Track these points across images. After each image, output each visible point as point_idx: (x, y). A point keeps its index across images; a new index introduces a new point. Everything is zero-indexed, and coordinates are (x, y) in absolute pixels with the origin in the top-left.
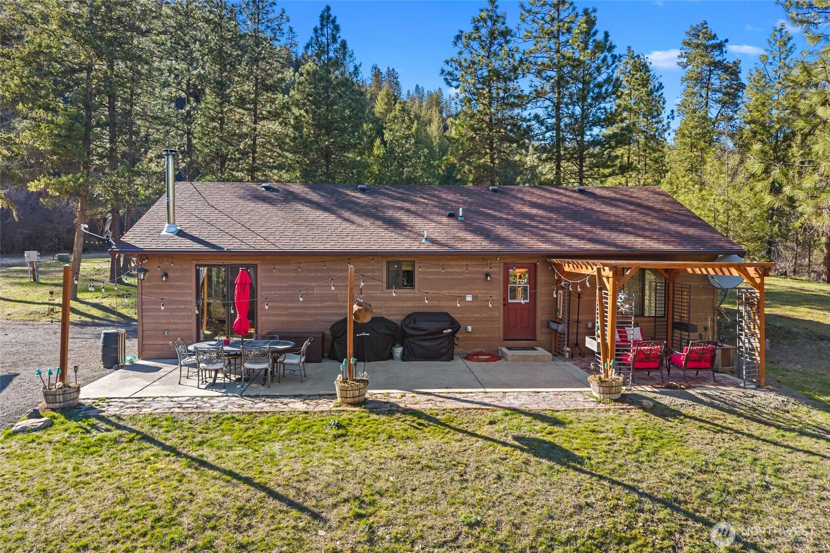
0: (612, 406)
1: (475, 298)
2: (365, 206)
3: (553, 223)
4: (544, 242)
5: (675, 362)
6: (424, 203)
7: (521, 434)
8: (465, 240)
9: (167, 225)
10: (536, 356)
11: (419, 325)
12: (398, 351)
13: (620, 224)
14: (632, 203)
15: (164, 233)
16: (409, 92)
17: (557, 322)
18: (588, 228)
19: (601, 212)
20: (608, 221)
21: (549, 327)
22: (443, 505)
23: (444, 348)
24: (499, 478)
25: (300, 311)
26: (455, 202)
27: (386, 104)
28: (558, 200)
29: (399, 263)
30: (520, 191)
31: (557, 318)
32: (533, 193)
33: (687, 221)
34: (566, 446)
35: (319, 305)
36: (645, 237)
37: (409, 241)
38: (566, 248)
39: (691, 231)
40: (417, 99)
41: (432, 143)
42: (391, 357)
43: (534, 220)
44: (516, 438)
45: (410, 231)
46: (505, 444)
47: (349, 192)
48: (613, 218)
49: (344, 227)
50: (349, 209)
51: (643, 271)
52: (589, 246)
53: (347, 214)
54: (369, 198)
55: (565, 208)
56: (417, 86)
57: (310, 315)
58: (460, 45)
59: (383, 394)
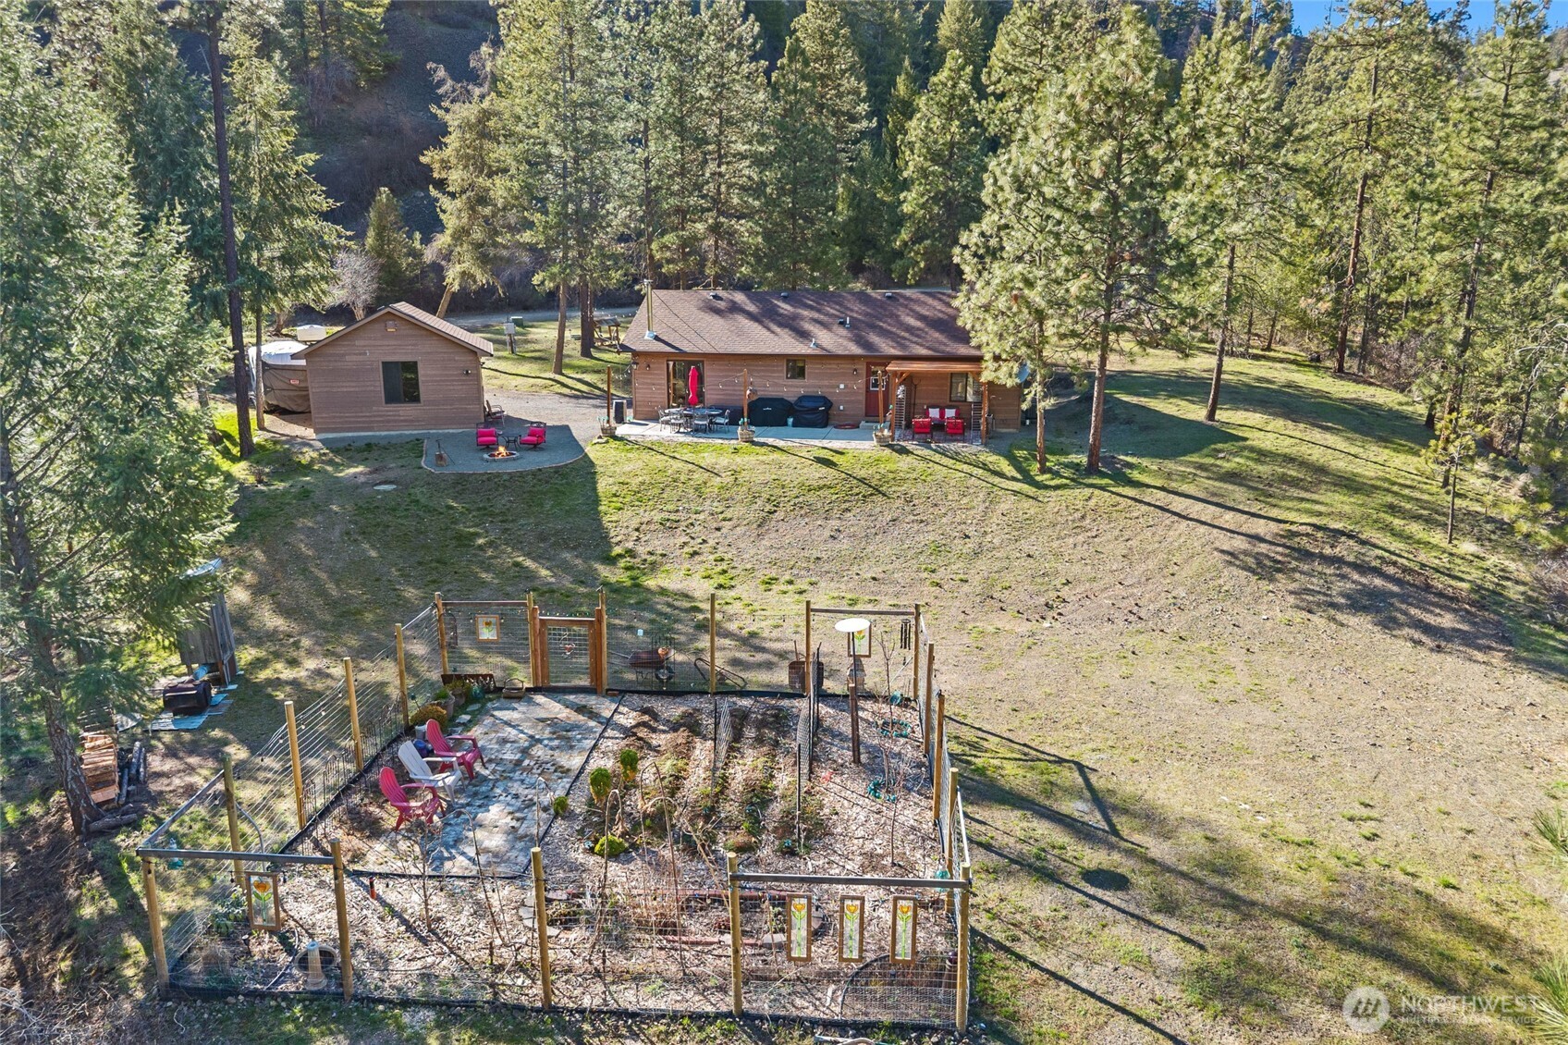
1: (845, 386)
4: (896, 348)
8: (846, 346)
9: (648, 333)
11: (806, 404)
12: (790, 420)
15: (646, 339)
23: (819, 419)
25: (724, 393)
29: (797, 362)
37: (808, 346)
42: (784, 424)
44: (814, 457)
45: (808, 338)
46: (808, 460)
53: (770, 325)
54: (790, 308)
59: (762, 440)
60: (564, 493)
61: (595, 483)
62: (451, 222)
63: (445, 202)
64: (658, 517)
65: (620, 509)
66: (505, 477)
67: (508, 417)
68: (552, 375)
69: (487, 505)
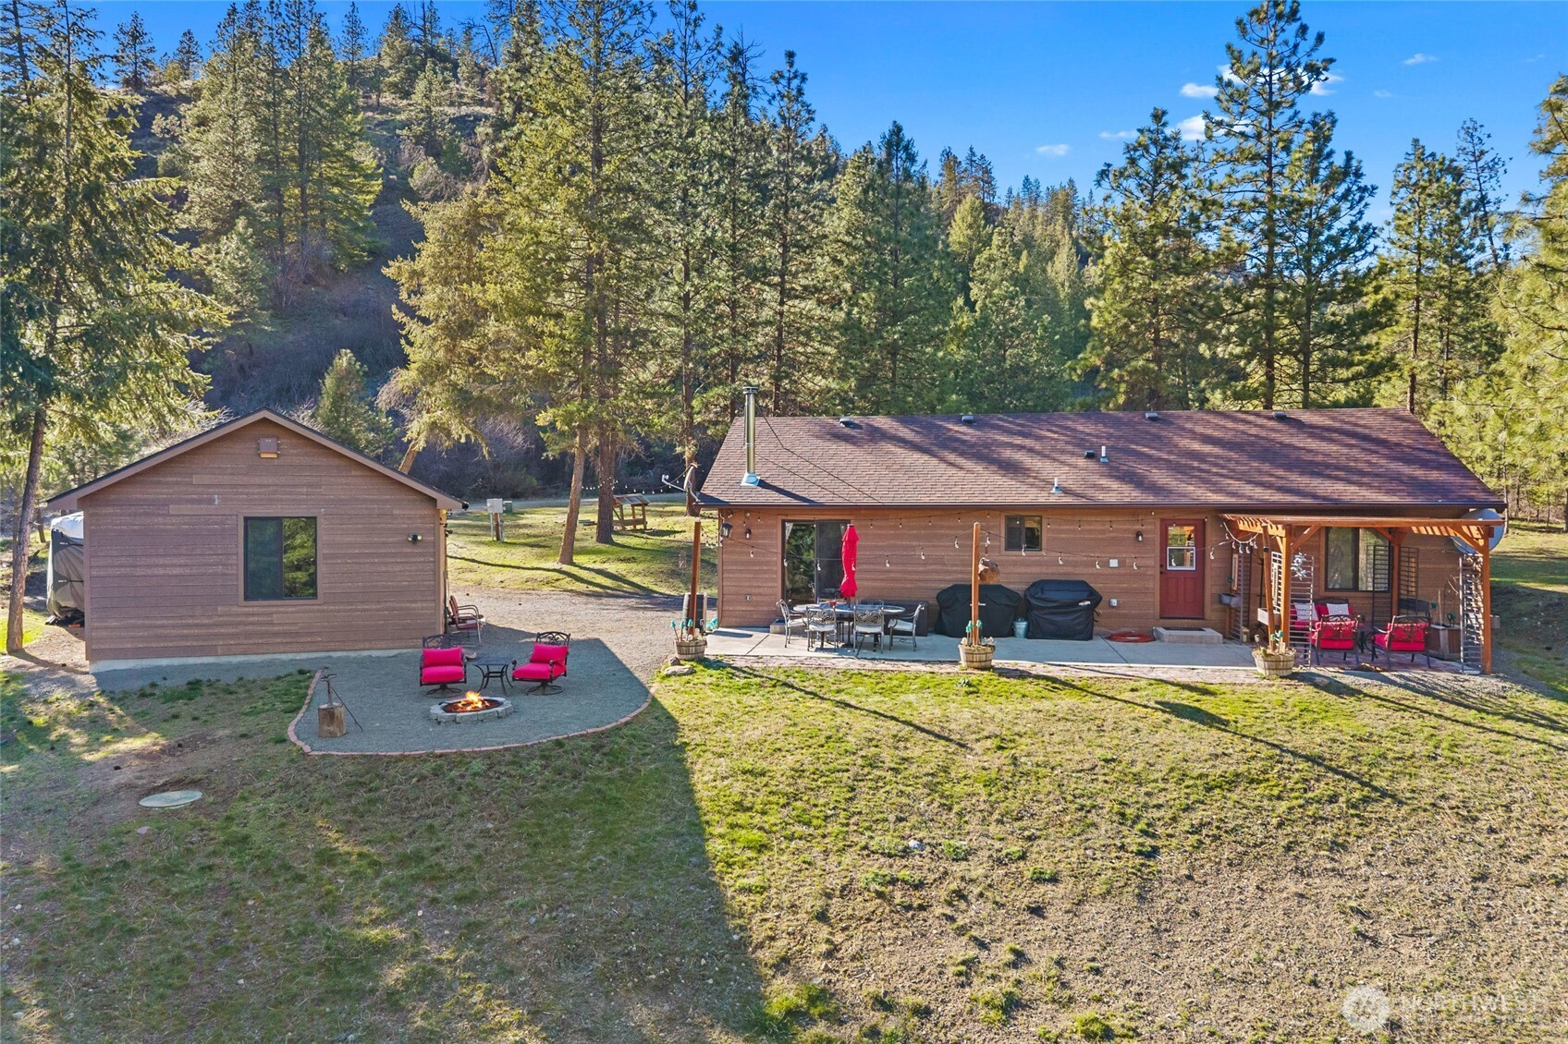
0: (1278, 682)
1: (1121, 563)
2: (973, 446)
3: (1232, 465)
4: (1214, 492)
5: (1376, 642)
6: (1053, 439)
7: (1166, 699)
8: (1108, 490)
9: (747, 474)
10: (1201, 637)
11: (1049, 595)
12: (1021, 626)
13: (1327, 466)
14: (1354, 435)
15: (743, 484)
16: (1010, 191)
17: (1231, 594)
18: (1280, 472)
19: (1303, 449)
20: (1311, 463)
21: (1220, 602)
22: (1080, 747)
23: (1079, 624)
24: (1137, 731)
25: (900, 576)
26: (1097, 436)
27: (970, 226)
28: (1243, 433)
29: (1022, 518)
30: (1189, 418)
31: (1231, 590)
32: (1209, 422)
33: (1433, 461)
34: (1213, 711)
35: (921, 569)
36: (1360, 484)
37: (1034, 490)
38: (1244, 501)
39: (1435, 475)
40: (1027, 204)
41: (1057, 295)
42: (1012, 633)
43: (1205, 462)
44: (1157, 702)
45: (1035, 478)
46: (1146, 707)
47: (950, 426)
48: (1320, 458)
49: (950, 473)
50: (954, 450)
51: (1356, 531)
52: (1277, 497)
53: (952, 457)
54: (978, 433)
55: (1252, 444)
56: (1027, 179)
57: (912, 581)
58: (1105, 184)
59: (1009, 664)
60: (616, 803)
61: (687, 774)
62: (417, 355)
63: (414, 328)
64: (868, 871)
65: (762, 848)
66: (477, 766)
67: (488, 625)
68: (557, 566)
69: (426, 845)
